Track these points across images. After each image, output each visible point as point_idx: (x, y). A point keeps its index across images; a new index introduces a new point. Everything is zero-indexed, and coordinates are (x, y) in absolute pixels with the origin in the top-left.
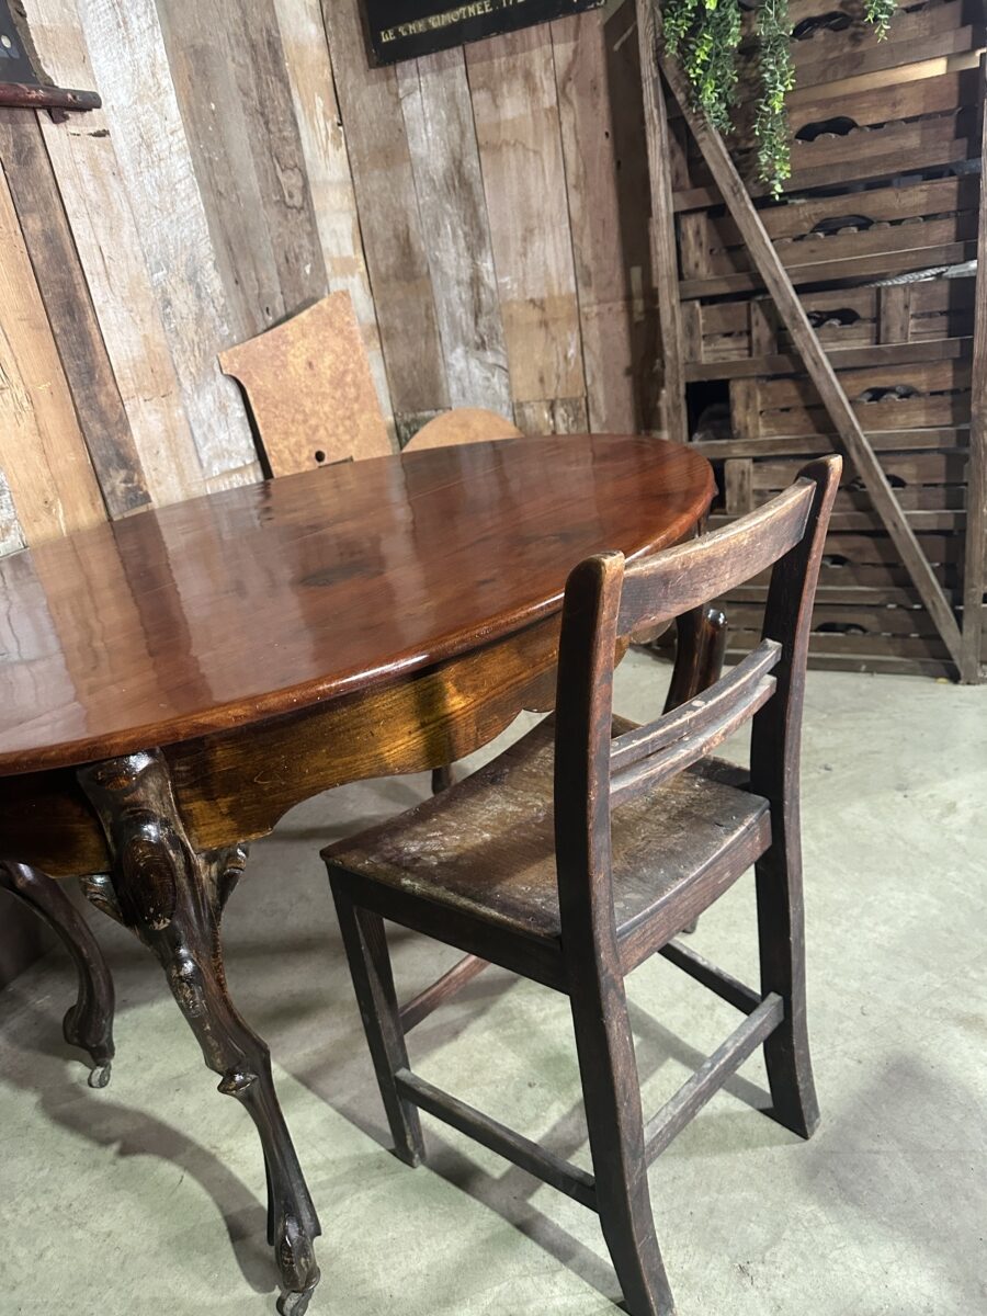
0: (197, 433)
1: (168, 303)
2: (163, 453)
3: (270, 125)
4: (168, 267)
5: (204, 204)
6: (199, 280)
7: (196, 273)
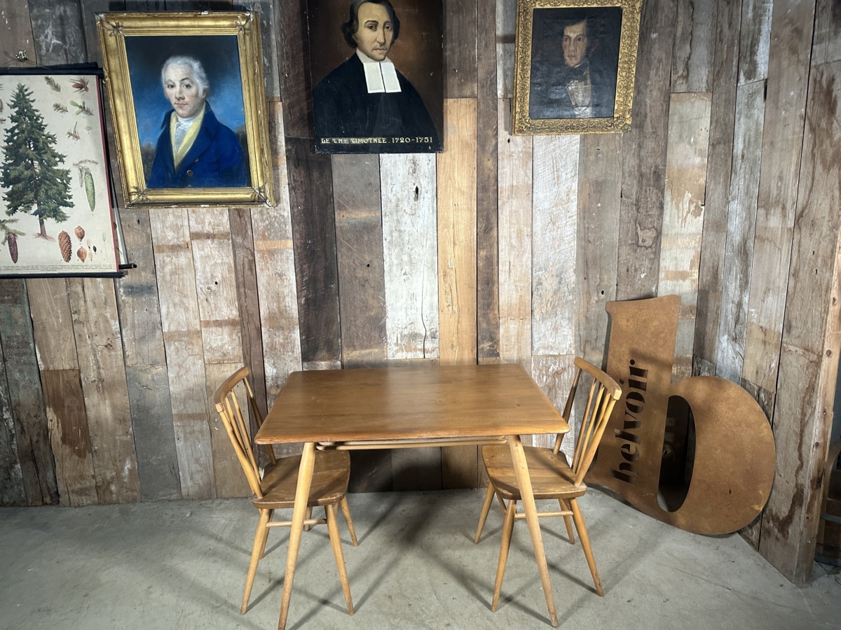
0: (535, 336)
1: (541, 284)
2: (513, 340)
3: (641, 210)
4: (546, 270)
5: (578, 245)
6: (562, 276)
7: (561, 274)
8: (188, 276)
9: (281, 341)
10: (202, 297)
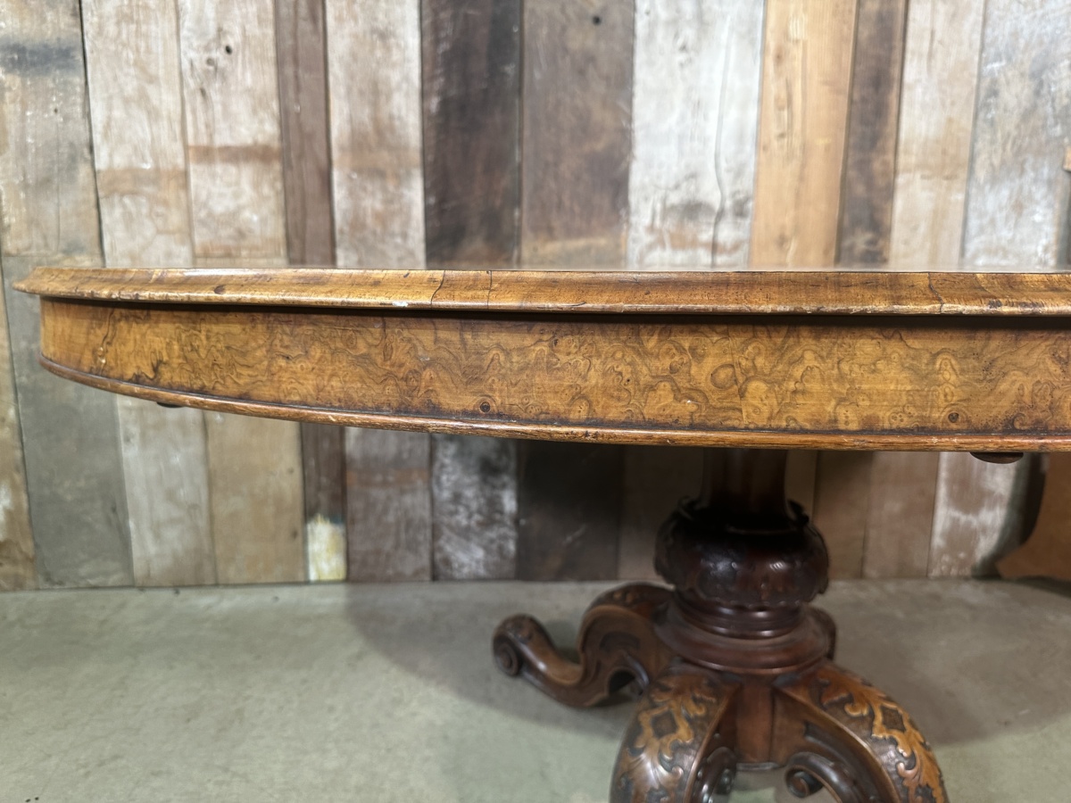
0: (974, 223)
1: (994, 93)
2: (922, 230)
4: (1009, 59)
6: (1044, 77)
8: (160, 28)
9: (379, 206)
10: (192, 83)
